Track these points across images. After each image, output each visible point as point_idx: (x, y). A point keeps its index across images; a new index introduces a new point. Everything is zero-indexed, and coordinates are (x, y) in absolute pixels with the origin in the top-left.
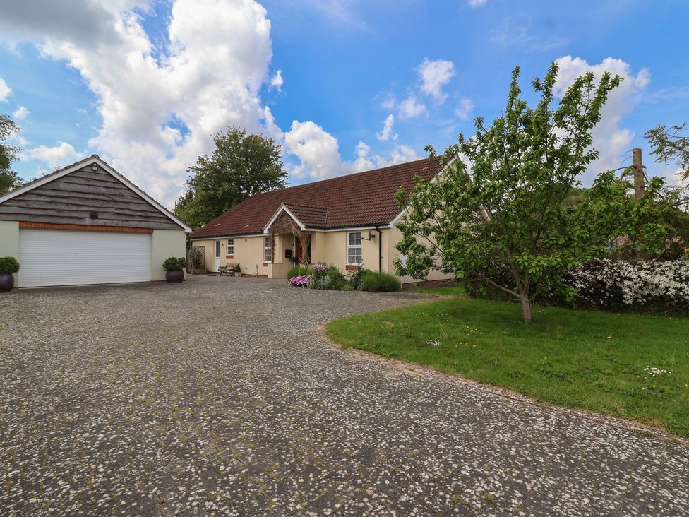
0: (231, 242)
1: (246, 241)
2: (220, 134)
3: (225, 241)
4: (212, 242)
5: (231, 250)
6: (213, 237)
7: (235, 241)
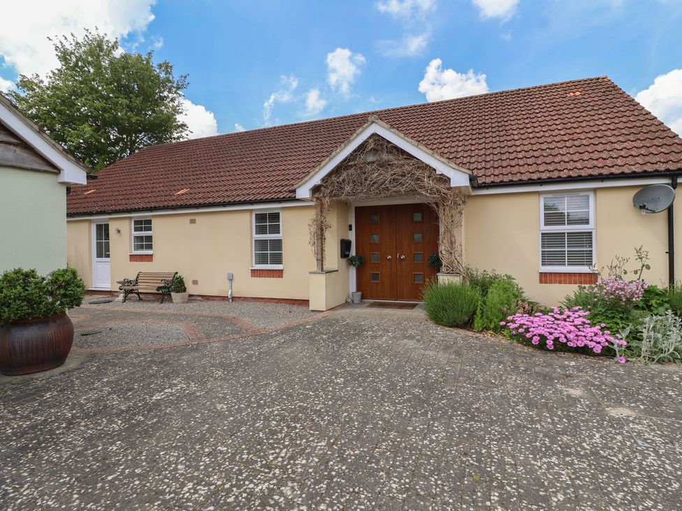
0: (144, 225)
1: (193, 221)
2: (70, 38)
3: (127, 223)
4: (85, 225)
5: (145, 242)
6: (91, 214)
7: (156, 223)
